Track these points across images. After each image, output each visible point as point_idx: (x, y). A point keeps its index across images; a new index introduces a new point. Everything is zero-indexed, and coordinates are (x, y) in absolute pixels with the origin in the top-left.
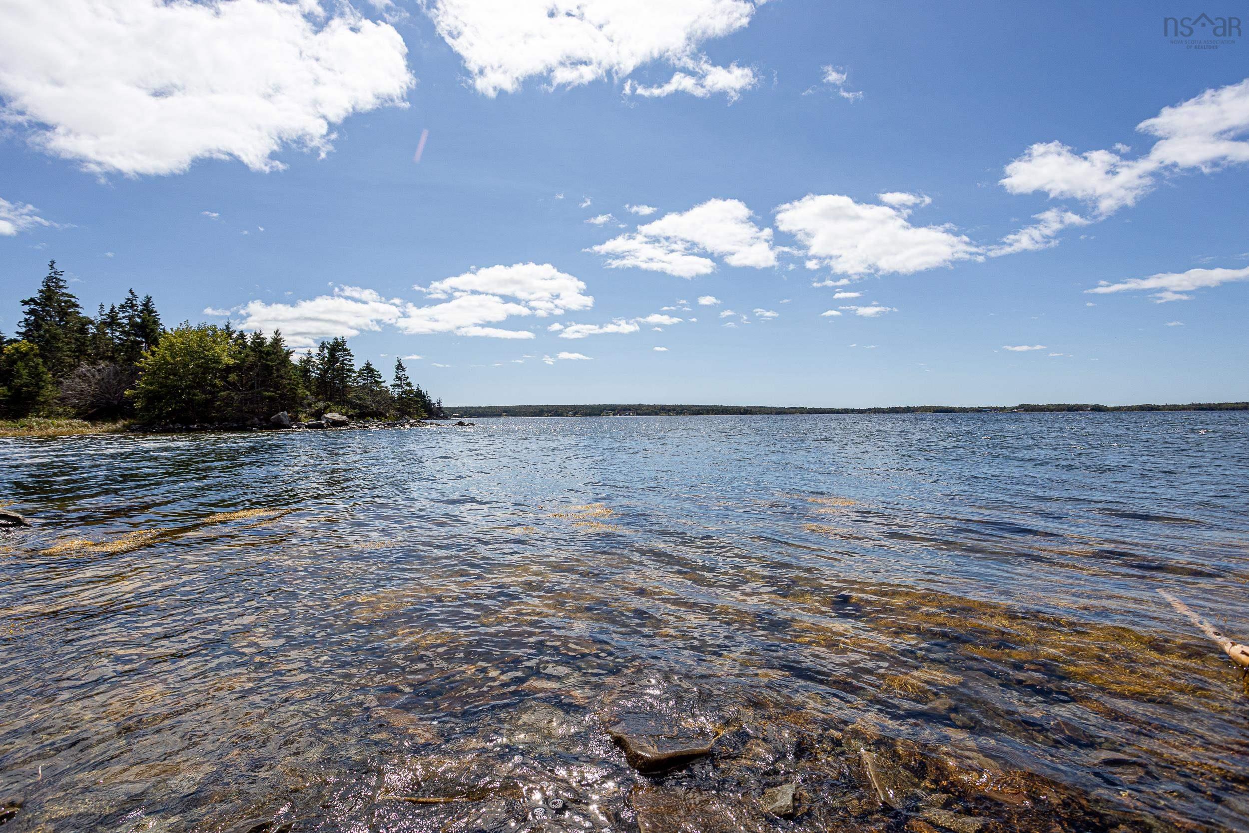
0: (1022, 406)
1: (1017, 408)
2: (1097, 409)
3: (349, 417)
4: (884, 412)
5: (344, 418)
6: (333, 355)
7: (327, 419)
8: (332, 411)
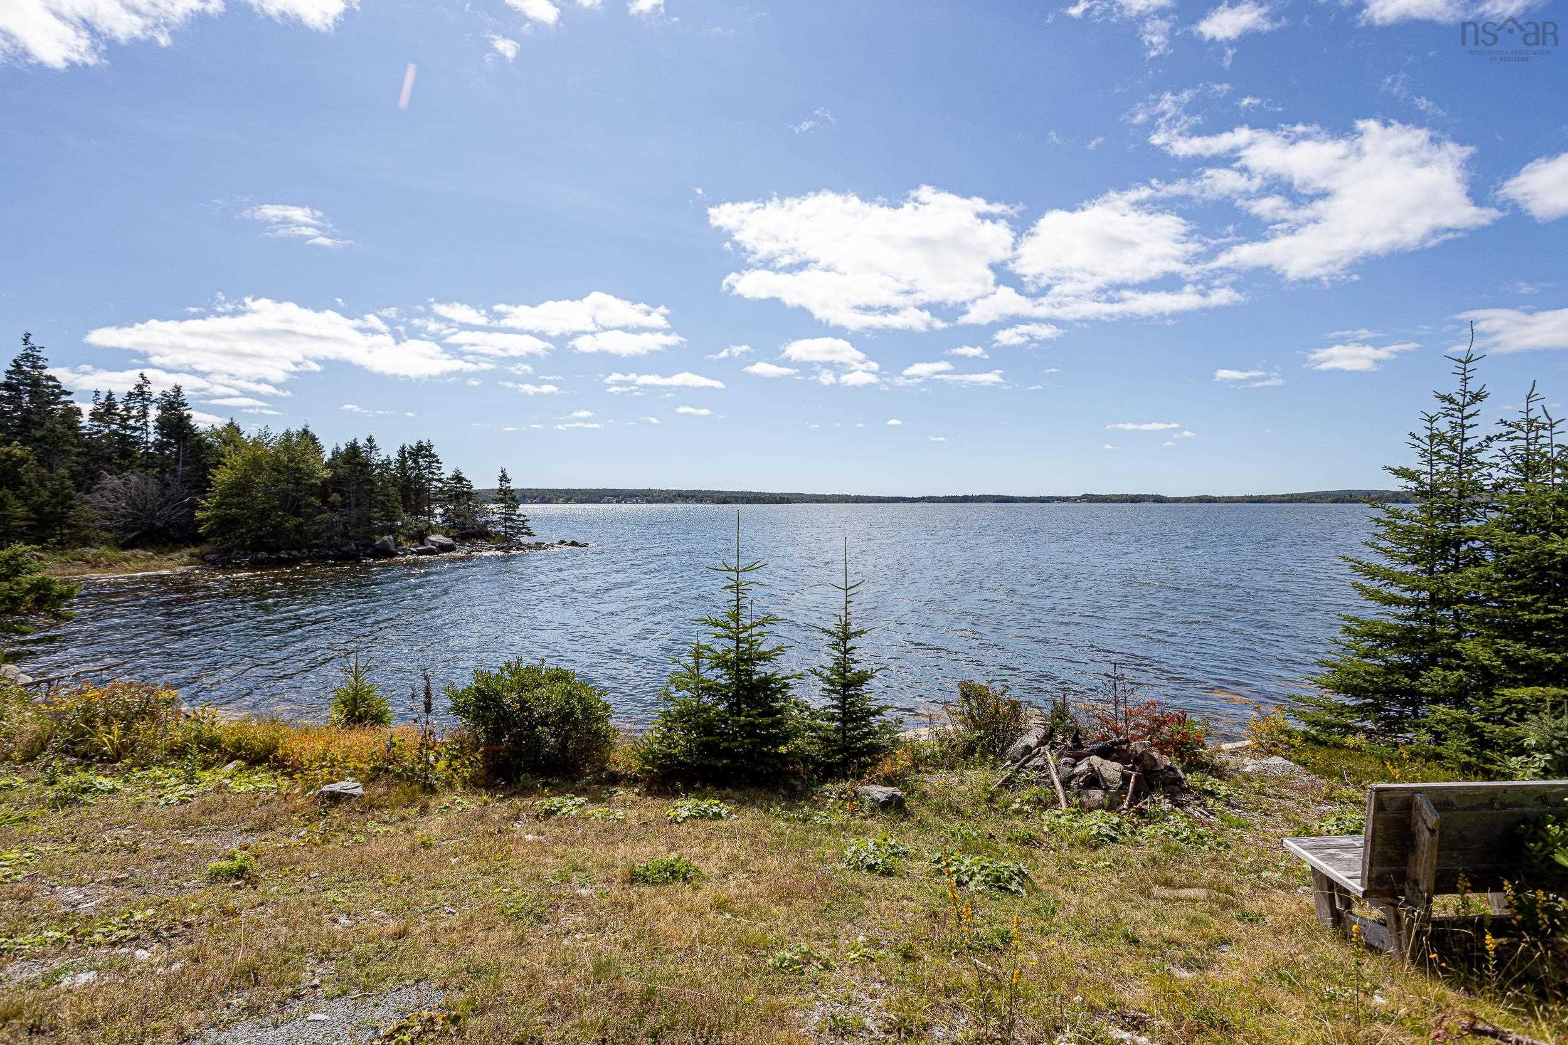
0: (1085, 496)
1: (1080, 498)
2: (1159, 499)
3: (454, 538)
4: (939, 502)
5: (450, 541)
6: (416, 462)
7: (433, 543)
8: (434, 532)
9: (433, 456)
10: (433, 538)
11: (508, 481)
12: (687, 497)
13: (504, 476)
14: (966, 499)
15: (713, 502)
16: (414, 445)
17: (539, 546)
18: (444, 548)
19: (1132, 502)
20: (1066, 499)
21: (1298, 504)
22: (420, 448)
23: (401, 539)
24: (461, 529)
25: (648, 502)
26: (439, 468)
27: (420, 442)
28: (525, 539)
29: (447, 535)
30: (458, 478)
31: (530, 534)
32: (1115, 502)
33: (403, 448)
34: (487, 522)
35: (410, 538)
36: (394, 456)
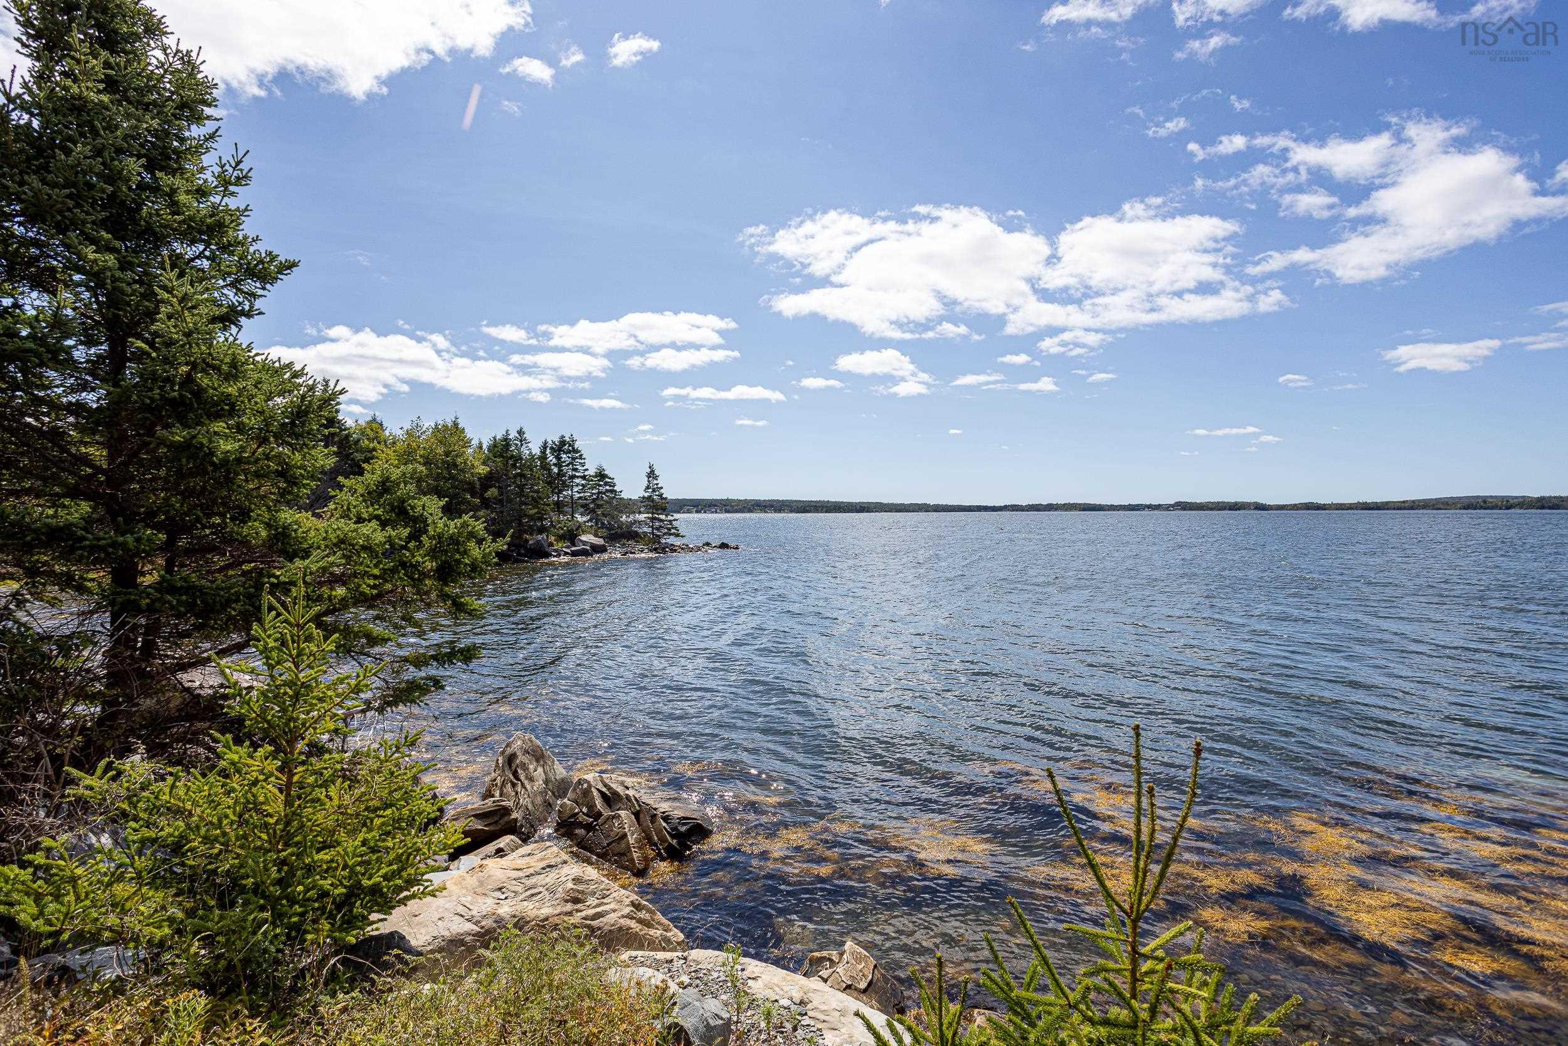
0: (1178, 504)
1: (1172, 506)
3: (603, 538)
5: (601, 541)
6: (558, 458)
7: (584, 543)
8: (584, 532)
9: (577, 451)
10: (584, 538)
11: (656, 478)
12: (765, 507)
13: (652, 472)
14: (1050, 507)
15: (791, 511)
16: (557, 440)
17: (686, 548)
18: (598, 549)
19: (1230, 509)
20: (1158, 507)
21: (1421, 511)
22: (563, 443)
23: (552, 539)
24: (609, 529)
25: (727, 511)
26: (583, 465)
27: (563, 437)
28: (672, 540)
29: (596, 535)
30: (601, 475)
31: (677, 535)
32: (1212, 509)
33: (546, 443)
34: (632, 524)
35: (561, 538)
36: (536, 451)
